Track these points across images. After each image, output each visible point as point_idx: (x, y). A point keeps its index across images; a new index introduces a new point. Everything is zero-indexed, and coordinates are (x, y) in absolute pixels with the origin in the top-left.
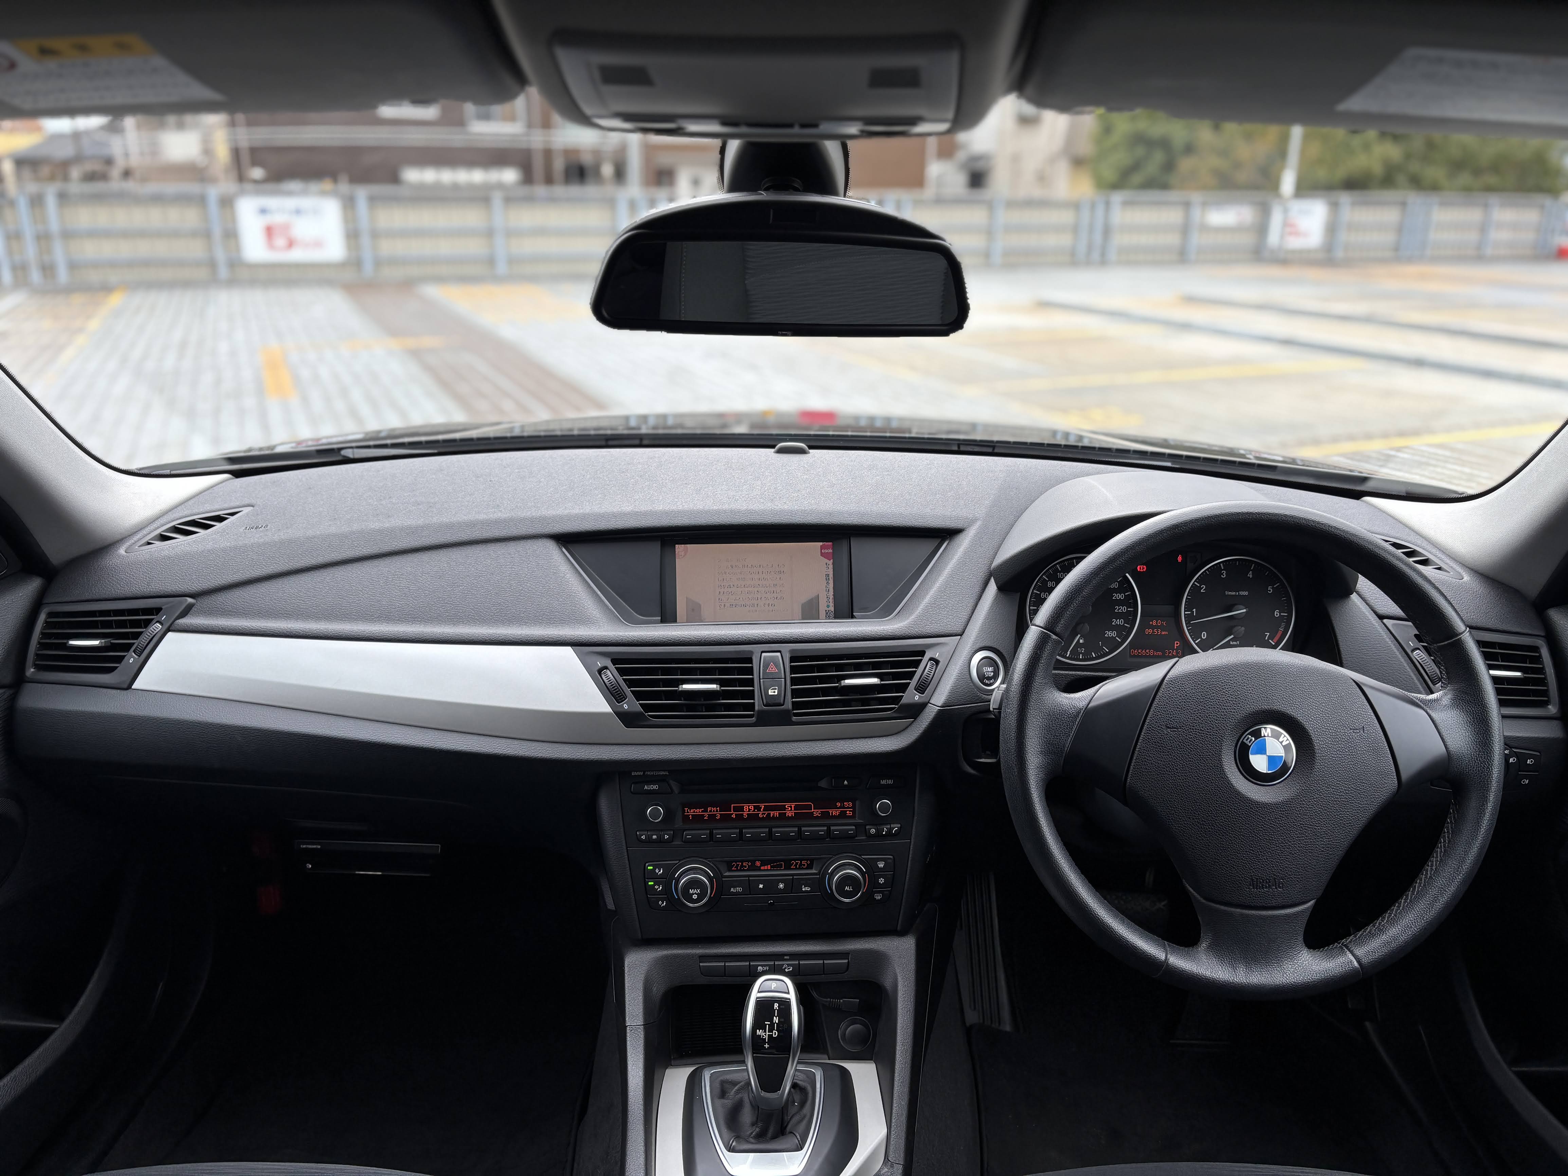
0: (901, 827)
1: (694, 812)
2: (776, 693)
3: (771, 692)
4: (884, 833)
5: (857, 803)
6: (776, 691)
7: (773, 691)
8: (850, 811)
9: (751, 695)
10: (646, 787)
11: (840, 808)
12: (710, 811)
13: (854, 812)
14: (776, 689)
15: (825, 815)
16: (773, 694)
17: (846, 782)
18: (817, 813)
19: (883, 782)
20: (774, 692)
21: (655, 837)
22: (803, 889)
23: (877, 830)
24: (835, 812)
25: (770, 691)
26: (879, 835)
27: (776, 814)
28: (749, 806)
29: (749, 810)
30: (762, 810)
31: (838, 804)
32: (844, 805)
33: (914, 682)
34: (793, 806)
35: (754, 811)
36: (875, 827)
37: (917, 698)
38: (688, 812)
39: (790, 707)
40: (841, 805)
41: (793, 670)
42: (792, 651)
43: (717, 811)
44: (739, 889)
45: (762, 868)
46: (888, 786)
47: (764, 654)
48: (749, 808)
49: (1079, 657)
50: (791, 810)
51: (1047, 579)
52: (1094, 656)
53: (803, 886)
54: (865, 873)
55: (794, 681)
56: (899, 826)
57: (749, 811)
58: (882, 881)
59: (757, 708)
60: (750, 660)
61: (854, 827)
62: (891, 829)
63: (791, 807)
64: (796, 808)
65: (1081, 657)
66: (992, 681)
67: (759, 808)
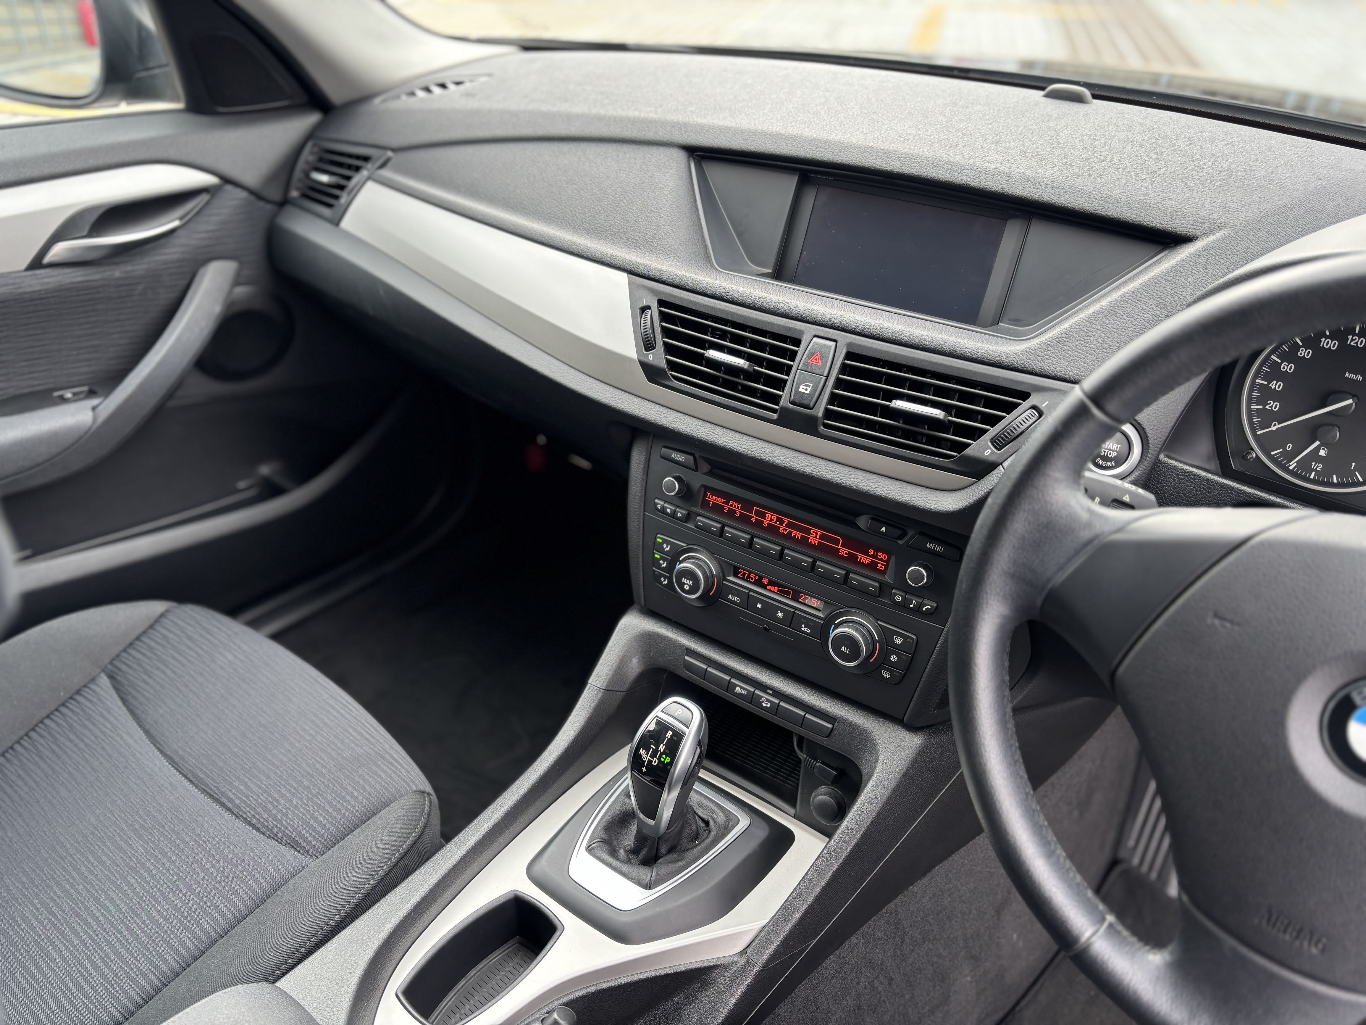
0: (937, 607)
1: (715, 500)
2: (808, 392)
3: (802, 389)
4: (911, 606)
5: (893, 559)
6: (809, 389)
7: (805, 388)
8: (882, 564)
9: (780, 384)
10: (673, 456)
11: (872, 556)
12: (732, 506)
13: (886, 567)
14: (809, 386)
15: (852, 559)
16: (804, 391)
17: (883, 529)
18: (843, 551)
19: (929, 545)
20: (806, 390)
21: (668, 510)
22: (803, 629)
23: (904, 598)
24: (866, 560)
25: (802, 386)
26: (904, 605)
27: (799, 535)
28: (772, 515)
29: (771, 519)
30: (784, 525)
31: (871, 552)
32: (877, 554)
33: (993, 431)
34: (819, 533)
35: (776, 523)
36: (903, 594)
37: (987, 453)
38: (709, 498)
39: (820, 414)
40: (874, 553)
41: (844, 369)
42: (849, 345)
43: (738, 508)
44: (738, 600)
45: (769, 587)
46: (934, 553)
47: (815, 339)
48: (771, 518)
49: (1310, 475)
50: (816, 537)
51: (1301, 344)
52: (1335, 481)
53: (803, 626)
54: (877, 641)
55: (839, 384)
56: (935, 605)
57: (770, 521)
58: (894, 658)
59: (781, 403)
60: (797, 342)
61: (877, 585)
62: (921, 605)
63: (817, 534)
64: (822, 537)
65: (1312, 477)
66: (1110, 464)
67: (782, 522)
